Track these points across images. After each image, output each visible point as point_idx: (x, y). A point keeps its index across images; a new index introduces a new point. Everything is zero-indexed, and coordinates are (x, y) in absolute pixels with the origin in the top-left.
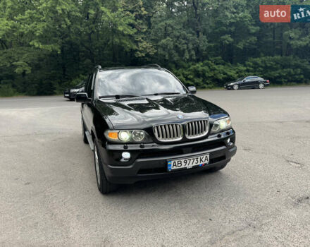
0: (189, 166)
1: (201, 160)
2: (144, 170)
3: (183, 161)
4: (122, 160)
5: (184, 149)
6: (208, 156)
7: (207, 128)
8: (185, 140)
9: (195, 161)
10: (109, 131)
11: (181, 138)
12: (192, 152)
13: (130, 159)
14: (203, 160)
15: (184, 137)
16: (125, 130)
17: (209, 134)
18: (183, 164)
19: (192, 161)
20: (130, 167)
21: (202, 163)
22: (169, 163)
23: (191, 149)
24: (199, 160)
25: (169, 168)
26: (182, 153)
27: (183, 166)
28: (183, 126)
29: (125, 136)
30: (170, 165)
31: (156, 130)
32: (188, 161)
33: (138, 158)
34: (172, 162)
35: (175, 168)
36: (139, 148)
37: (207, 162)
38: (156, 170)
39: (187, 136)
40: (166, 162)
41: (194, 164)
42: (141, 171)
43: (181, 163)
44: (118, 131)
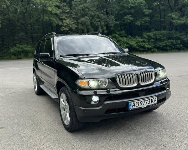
0: (144, 106)
1: (152, 101)
2: (110, 110)
3: (139, 102)
4: (93, 103)
5: (140, 93)
6: (157, 98)
7: (154, 76)
8: (139, 86)
9: (148, 102)
10: (80, 81)
11: (136, 84)
12: (145, 95)
13: (100, 101)
14: (153, 101)
15: (138, 84)
16: (93, 79)
17: (155, 81)
18: (140, 104)
19: (146, 102)
20: (100, 108)
21: (152, 103)
22: (130, 104)
23: (144, 92)
24: (150, 101)
25: (130, 107)
26: (139, 96)
27: (139, 106)
28: (137, 75)
29: (93, 84)
31: (118, 78)
32: (143, 102)
33: (106, 100)
34: (132, 103)
35: (134, 107)
36: (106, 93)
37: (156, 102)
38: (120, 110)
39: (140, 82)
40: (127, 103)
41: (147, 105)
42: (108, 111)
43: (138, 104)
44: (88, 80)
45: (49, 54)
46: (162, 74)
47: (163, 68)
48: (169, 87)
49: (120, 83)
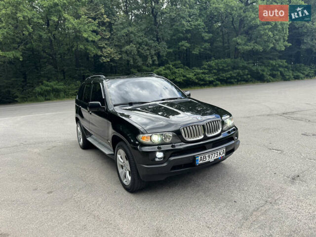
0: (212, 160)
1: (220, 154)
2: (176, 166)
3: (207, 155)
4: (157, 160)
5: (207, 146)
6: (225, 150)
7: (220, 126)
8: (206, 138)
9: (216, 155)
10: (141, 136)
11: (202, 137)
12: (213, 147)
13: (164, 157)
14: (221, 153)
15: (205, 136)
16: (156, 133)
17: (222, 131)
18: (207, 158)
19: (214, 155)
20: (165, 164)
21: (221, 156)
22: (197, 159)
23: (212, 144)
24: (218, 154)
25: (197, 162)
26: (206, 149)
27: (207, 160)
28: (203, 126)
29: (156, 139)
30: (198, 160)
31: (183, 131)
32: (211, 156)
33: (171, 156)
34: (199, 157)
35: (201, 162)
36: (172, 148)
37: (224, 155)
38: (186, 166)
39: (206, 134)
40: (194, 158)
41: (215, 158)
42: (174, 168)
43: (206, 158)
44: (151, 135)
45: (100, 103)
46: (229, 122)
47: (230, 115)
48: (237, 136)
49: (185, 136)
